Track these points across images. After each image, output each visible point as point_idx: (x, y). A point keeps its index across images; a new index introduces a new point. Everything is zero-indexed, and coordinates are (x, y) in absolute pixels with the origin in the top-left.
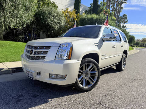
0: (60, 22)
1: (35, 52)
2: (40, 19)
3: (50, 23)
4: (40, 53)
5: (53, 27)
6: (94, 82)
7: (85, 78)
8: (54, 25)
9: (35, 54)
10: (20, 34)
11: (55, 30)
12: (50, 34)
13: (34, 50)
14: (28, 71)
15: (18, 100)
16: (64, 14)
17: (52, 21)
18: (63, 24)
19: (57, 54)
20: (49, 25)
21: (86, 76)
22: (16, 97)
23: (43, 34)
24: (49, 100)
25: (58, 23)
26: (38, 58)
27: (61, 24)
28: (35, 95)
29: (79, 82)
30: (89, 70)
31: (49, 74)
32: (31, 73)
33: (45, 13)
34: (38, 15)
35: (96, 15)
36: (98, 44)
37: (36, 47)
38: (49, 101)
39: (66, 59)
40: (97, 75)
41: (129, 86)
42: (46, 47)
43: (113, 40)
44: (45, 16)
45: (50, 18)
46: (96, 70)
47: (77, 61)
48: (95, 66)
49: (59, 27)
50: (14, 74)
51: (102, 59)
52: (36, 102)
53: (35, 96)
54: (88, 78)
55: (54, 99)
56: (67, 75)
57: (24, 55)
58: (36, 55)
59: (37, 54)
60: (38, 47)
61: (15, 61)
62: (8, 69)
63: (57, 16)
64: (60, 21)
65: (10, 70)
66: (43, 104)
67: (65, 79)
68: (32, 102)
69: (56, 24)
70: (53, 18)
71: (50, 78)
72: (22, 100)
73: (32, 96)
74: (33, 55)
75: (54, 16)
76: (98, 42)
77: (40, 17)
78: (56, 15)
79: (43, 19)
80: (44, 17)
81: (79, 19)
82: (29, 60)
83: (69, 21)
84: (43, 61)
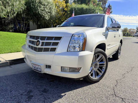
0: (51, 12)
1: (43, 43)
2: (30, 8)
3: (41, 12)
4: (48, 44)
5: (44, 17)
6: (103, 72)
7: (95, 69)
8: (45, 15)
9: (42, 45)
10: (9, 24)
11: (46, 20)
12: (41, 23)
13: (41, 41)
14: (34, 64)
15: (29, 97)
16: (54, 4)
17: (43, 11)
18: (54, 13)
19: (70, 45)
20: (40, 14)
21: (95, 67)
22: (25, 93)
23: (33, 24)
24: (63, 94)
25: (48, 12)
26: (46, 50)
27: (52, 13)
28: (45, 89)
29: (89, 74)
30: (98, 61)
31: (61, 67)
32: (39, 66)
33: (35, 2)
34: (28, 4)
35: (85, 6)
36: (105, 33)
37: (43, 38)
38: (63, 96)
39: (80, 51)
40: (105, 65)
41: (132, 75)
42: (55, 37)
43: (114, 30)
44: (35, 5)
45: (40, 7)
46: (105, 60)
47: (91, 53)
48: (104, 57)
49: (49, 16)
50: (13, 66)
51: (107, 49)
52: (49, 98)
53: (45, 91)
54: (97, 69)
55: (67, 93)
56: (81, 68)
57: (27, 46)
58: (44, 47)
59: (45, 45)
60: (45, 37)
61: (11, 52)
62: (5, 61)
63: (48, 5)
64: (51, 10)
65: (7, 62)
66: (58, 99)
67: (78, 72)
68: (45, 99)
69: (47, 13)
70: (44, 7)
71: (61, 71)
72: (33, 96)
73: (42, 91)
74: (40, 46)
75: (44, 5)
76: (105, 32)
77: (30, 6)
78: (46, 4)
79: (34, 8)
80: (34, 7)
81: (69, 9)
82: (35, 52)
83: (59, 11)
84: (53, 53)
